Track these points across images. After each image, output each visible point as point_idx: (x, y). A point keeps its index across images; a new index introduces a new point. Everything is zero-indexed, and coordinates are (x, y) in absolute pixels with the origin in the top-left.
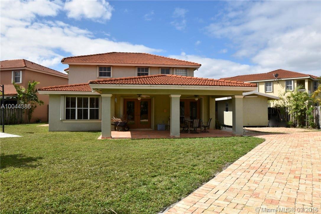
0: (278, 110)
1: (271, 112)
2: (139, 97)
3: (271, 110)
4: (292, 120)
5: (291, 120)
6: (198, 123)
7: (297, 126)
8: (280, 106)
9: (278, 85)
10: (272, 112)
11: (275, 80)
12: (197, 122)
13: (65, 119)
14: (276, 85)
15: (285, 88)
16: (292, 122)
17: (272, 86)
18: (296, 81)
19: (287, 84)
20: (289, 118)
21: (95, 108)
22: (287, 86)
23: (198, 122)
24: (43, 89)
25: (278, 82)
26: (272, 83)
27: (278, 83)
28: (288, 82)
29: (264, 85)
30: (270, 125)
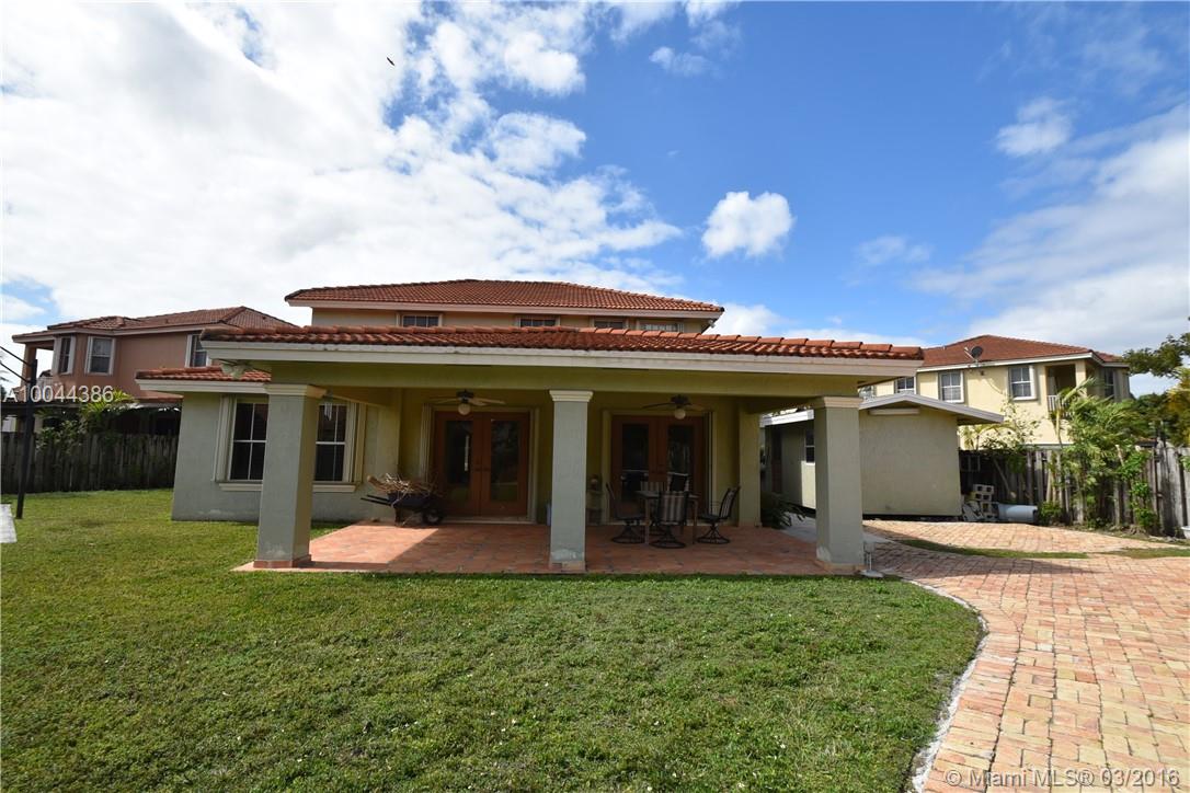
0: (995, 461)
1: (970, 467)
2: (465, 402)
3: (969, 460)
4: (1054, 495)
5: (1051, 499)
6: (679, 507)
7: (1075, 519)
8: (1006, 446)
9: (984, 381)
10: (975, 467)
11: (973, 366)
12: (676, 503)
13: (229, 477)
14: (977, 381)
15: (1006, 391)
16: (1057, 506)
17: (961, 385)
18: (1042, 370)
19: (1012, 378)
20: (1040, 488)
21: (335, 443)
22: (1014, 385)
23: (680, 501)
24: (152, 374)
25: (982, 372)
26: (962, 376)
27: (982, 374)
28: (1017, 372)
29: (934, 380)
30: (969, 513)
